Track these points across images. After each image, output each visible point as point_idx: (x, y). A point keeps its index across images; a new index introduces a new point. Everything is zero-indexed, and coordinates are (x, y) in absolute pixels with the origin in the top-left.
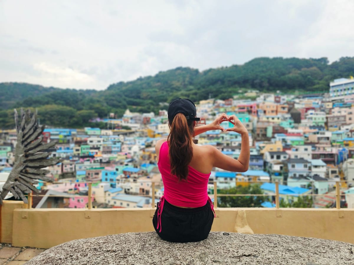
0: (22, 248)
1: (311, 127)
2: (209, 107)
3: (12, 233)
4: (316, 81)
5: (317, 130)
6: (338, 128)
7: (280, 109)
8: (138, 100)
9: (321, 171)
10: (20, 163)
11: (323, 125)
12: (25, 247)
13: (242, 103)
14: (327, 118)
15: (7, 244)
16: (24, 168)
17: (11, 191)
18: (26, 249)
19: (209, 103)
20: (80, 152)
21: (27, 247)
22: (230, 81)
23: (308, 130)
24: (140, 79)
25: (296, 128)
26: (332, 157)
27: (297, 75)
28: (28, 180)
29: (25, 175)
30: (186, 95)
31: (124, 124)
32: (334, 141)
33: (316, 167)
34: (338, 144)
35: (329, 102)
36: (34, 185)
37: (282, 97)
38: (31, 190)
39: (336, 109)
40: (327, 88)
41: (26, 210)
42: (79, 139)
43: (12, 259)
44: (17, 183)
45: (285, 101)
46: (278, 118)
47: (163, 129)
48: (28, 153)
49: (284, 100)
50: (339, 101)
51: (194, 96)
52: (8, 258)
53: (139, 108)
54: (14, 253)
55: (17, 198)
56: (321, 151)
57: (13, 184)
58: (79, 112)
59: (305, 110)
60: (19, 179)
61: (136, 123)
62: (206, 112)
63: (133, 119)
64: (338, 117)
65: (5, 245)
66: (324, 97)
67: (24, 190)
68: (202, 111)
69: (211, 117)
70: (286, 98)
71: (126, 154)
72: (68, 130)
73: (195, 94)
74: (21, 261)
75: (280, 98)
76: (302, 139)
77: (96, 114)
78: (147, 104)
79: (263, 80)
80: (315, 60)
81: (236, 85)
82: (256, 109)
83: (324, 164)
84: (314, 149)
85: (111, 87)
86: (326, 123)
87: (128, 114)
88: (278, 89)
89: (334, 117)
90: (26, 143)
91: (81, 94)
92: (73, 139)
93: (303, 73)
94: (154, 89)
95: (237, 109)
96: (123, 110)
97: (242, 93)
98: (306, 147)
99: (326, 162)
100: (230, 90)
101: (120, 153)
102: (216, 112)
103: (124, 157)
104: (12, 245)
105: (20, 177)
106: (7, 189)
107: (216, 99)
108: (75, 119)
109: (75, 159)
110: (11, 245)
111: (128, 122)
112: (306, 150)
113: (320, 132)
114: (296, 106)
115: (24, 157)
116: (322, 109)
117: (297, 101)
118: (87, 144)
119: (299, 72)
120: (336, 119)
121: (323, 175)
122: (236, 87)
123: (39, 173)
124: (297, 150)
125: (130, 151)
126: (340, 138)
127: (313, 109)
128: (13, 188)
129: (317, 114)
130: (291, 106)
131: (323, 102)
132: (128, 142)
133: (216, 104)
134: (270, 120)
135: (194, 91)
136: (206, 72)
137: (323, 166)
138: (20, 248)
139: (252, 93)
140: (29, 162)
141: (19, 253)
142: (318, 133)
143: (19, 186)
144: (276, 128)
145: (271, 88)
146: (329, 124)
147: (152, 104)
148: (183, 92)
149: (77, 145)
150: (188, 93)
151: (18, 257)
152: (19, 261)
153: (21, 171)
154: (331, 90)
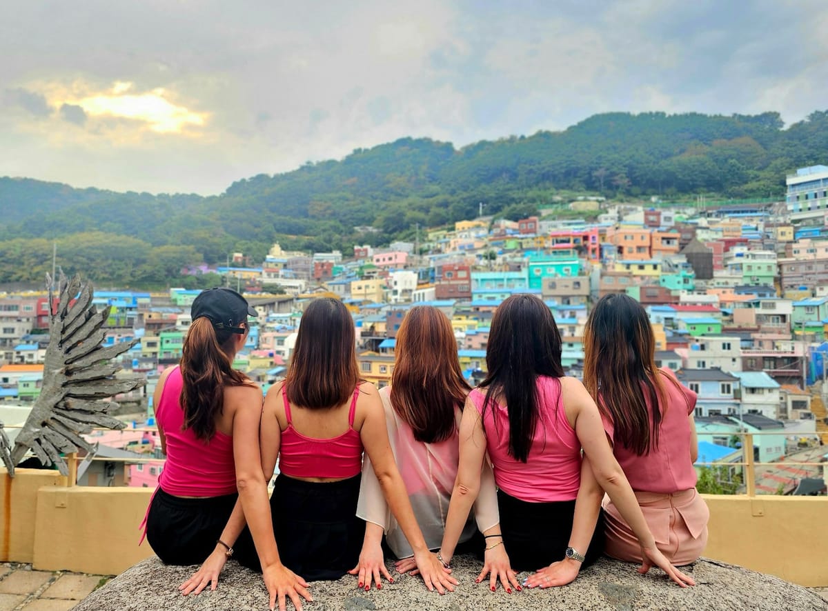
0: (54, 572)
1: (738, 289)
2: (479, 238)
3: (33, 539)
4: (751, 172)
5: (754, 297)
6: (808, 292)
7: (658, 244)
8: (301, 221)
9: (768, 403)
10: (54, 387)
11: (771, 283)
12: (61, 571)
13: (562, 228)
14: (780, 266)
15: (21, 564)
16: (63, 399)
17: (34, 448)
18: (63, 575)
19: (478, 227)
20: (157, 349)
21: (65, 571)
22: (531, 171)
23: (730, 296)
24: (307, 168)
25: (702, 291)
26: (794, 367)
27: (701, 157)
28: (70, 424)
29: (65, 413)
30: (421, 209)
31: (267, 280)
32: (799, 325)
33: (753, 390)
34: (811, 332)
35: (785, 225)
36: (82, 436)
37: (665, 213)
38: (77, 445)
39: (804, 244)
40: (779, 190)
41: (64, 489)
42: (155, 317)
43: (36, 596)
44: (47, 430)
45: (672, 224)
46: (655, 267)
47: (362, 291)
48: (71, 366)
49: (668, 219)
50: (812, 222)
51: (442, 211)
52: (27, 594)
53: (305, 239)
54: (40, 583)
55: (46, 463)
56: (766, 351)
57: (38, 432)
58: (157, 250)
59: (723, 245)
60: (51, 422)
61: (296, 277)
62: (471, 249)
63: (290, 266)
64: (809, 264)
65: (16, 566)
66: (771, 213)
67: (60, 446)
68: (462, 247)
69: (483, 262)
70: (673, 215)
71: (271, 355)
72: (129, 294)
73: (445, 205)
74: (55, 600)
75: (659, 214)
76: (716, 319)
77: (200, 256)
78: (324, 231)
79: (615, 169)
80: (748, 119)
81: (548, 184)
82: (598, 241)
83: (774, 384)
84: (746, 344)
85: (236, 188)
86: (778, 280)
87: (277, 254)
88: (654, 194)
89: (798, 263)
90: (68, 345)
91: (162, 206)
92: (141, 316)
93: (717, 152)
94: (341, 194)
95: (549, 244)
96: (265, 245)
97: (562, 203)
98: (726, 339)
99: (778, 378)
100: (530, 194)
101: (255, 353)
102: (496, 250)
103: (267, 362)
104: (34, 566)
105: (53, 418)
106: (24, 443)
107: (498, 218)
108: (147, 268)
109: (145, 366)
110: (31, 566)
111: (276, 276)
112: (727, 346)
113: (762, 300)
114: (701, 235)
115: (62, 375)
116: (766, 242)
117: (703, 221)
118: (175, 330)
119: (707, 149)
120: (802, 269)
121: (770, 414)
122: (546, 189)
123: (93, 410)
124: (703, 347)
125: (280, 348)
126: (814, 317)
127: (744, 242)
128: (38, 440)
129: (754, 256)
130: (689, 236)
131: (768, 225)
132: (276, 325)
133: (495, 231)
134: (635, 270)
135: (440, 198)
136: (471, 150)
137: (770, 390)
138: (51, 573)
139: (588, 203)
140: (73, 385)
141: (48, 583)
142: (757, 304)
143: (50, 437)
144: (650, 292)
145: (635, 190)
146: (786, 282)
147: (336, 229)
148: (415, 199)
149: (151, 332)
150: (425, 202)
151: (48, 591)
152: (52, 600)
153: (56, 406)
154: (789, 194)
